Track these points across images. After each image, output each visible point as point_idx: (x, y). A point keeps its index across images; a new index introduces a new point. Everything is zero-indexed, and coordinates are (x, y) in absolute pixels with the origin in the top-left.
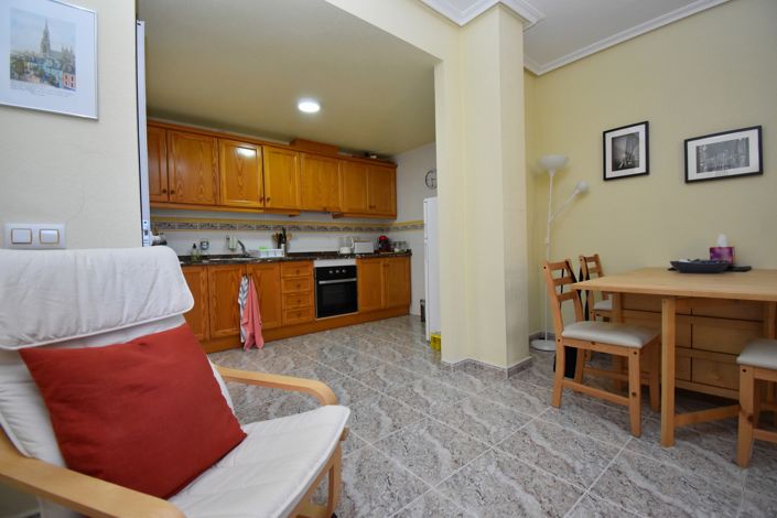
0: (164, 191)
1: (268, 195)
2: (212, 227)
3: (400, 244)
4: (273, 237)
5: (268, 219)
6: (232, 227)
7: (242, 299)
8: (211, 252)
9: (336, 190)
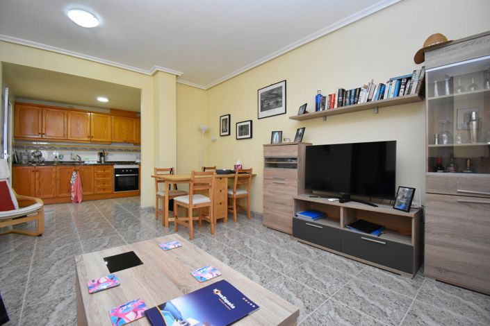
2: (66, 149)
5: (95, 146)
7: (73, 181)
8: (64, 160)
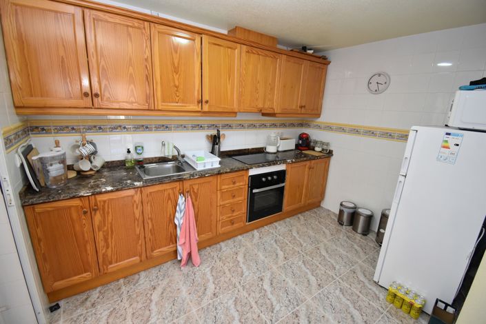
0: (86, 95)
1: (206, 97)
3: (323, 143)
4: (208, 137)
6: (166, 128)
9: (272, 89)
